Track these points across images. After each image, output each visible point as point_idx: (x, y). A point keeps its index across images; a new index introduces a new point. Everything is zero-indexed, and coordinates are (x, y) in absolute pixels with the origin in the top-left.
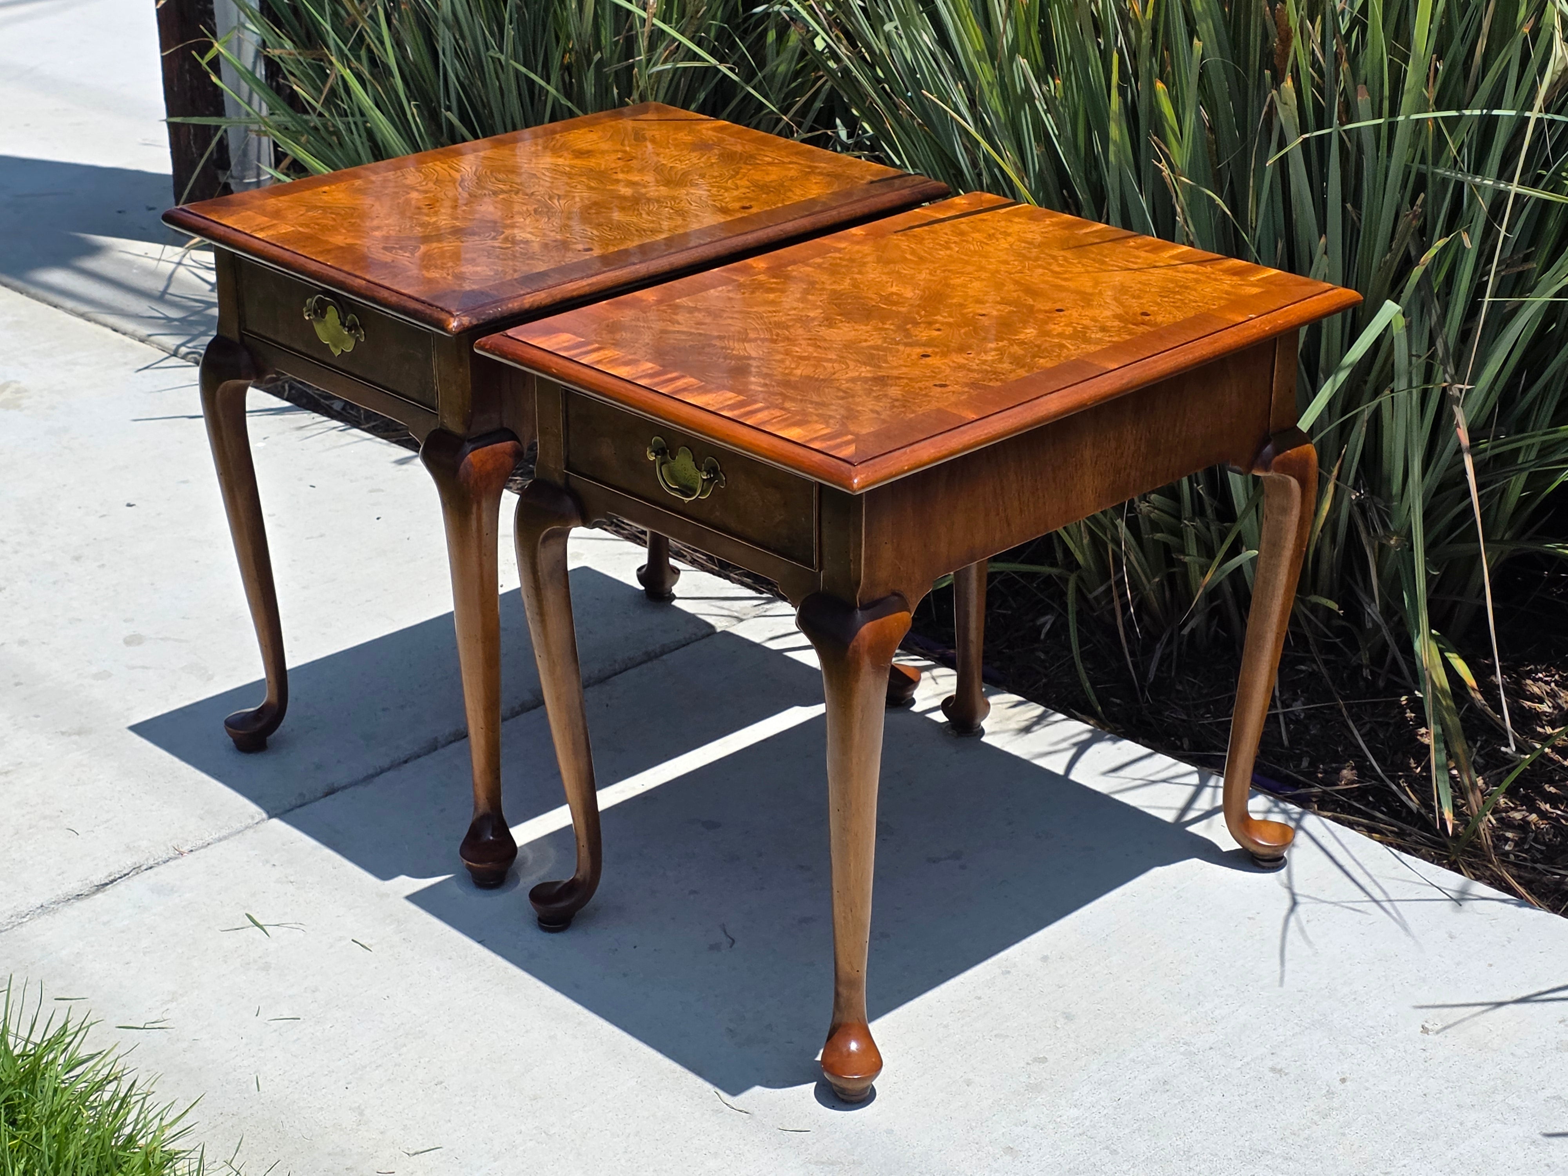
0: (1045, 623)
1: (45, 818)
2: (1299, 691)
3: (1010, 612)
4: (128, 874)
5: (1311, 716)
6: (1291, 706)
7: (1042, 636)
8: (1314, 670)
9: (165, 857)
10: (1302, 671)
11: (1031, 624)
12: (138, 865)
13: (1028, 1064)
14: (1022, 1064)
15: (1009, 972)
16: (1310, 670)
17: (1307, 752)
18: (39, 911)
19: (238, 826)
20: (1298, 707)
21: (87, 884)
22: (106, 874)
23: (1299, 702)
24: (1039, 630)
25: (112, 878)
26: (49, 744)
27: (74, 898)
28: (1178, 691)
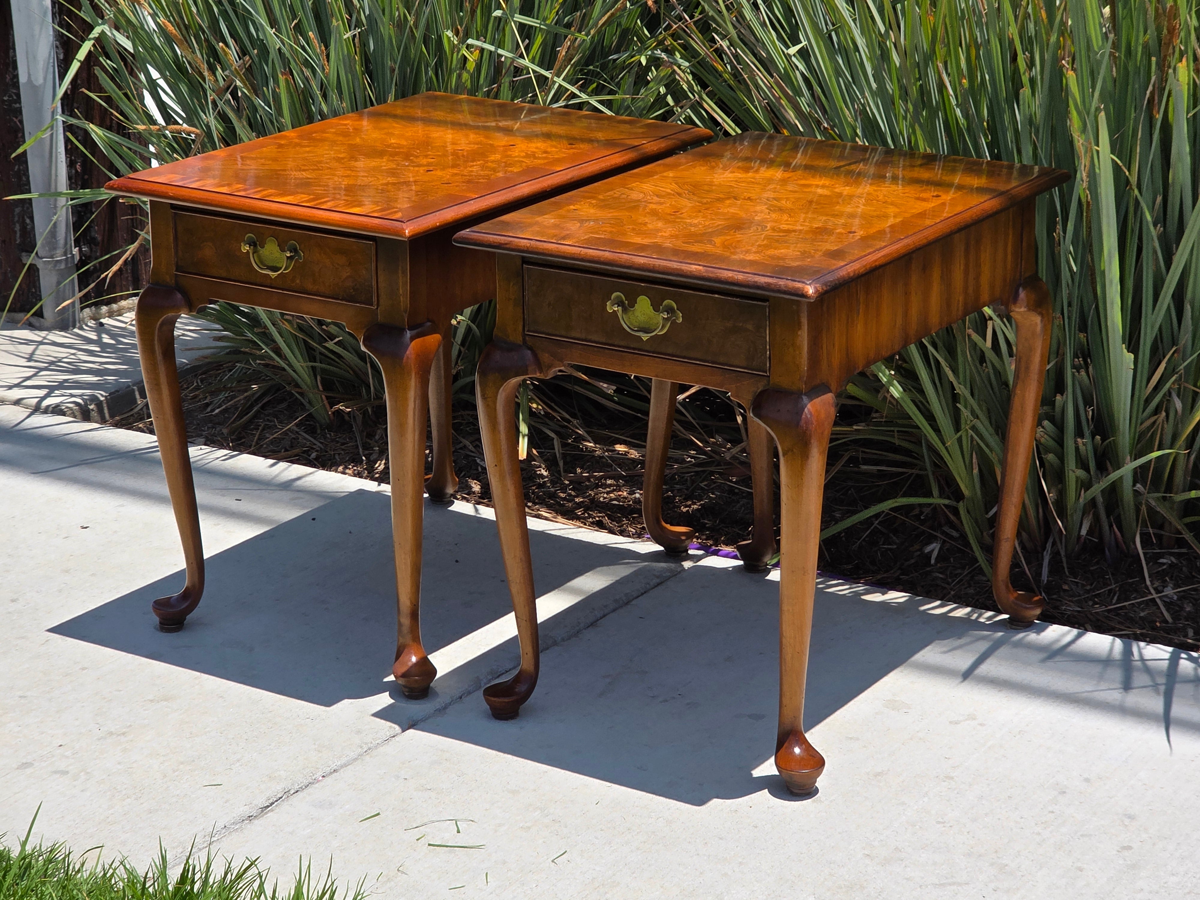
0: (933, 551)
1: (182, 763)
2: (1167, 578)
3: (895, 547)
4: (281, 798)
5: (1183, 597)
6: (1163, 591)
7: (933, 561)
8: (1172, 562)
9: (306, 782)
10: (1164, 564)
11: (919, 553)
12: (286, 790)
13: (1118, 851)
14: (1115, 852)
15: (1064, 792)
16: (1170, 562)
17: (1188, 624)
18: (224, 831)
19: (353, 755)
20: (1169, 591)
21: (253, 807)
22: (265, 798)
23: (1169, 588)
24: (929, 556)
25: (271, 801)
26: (145, 710)
27: (246, 820)
28: (1065, 590)
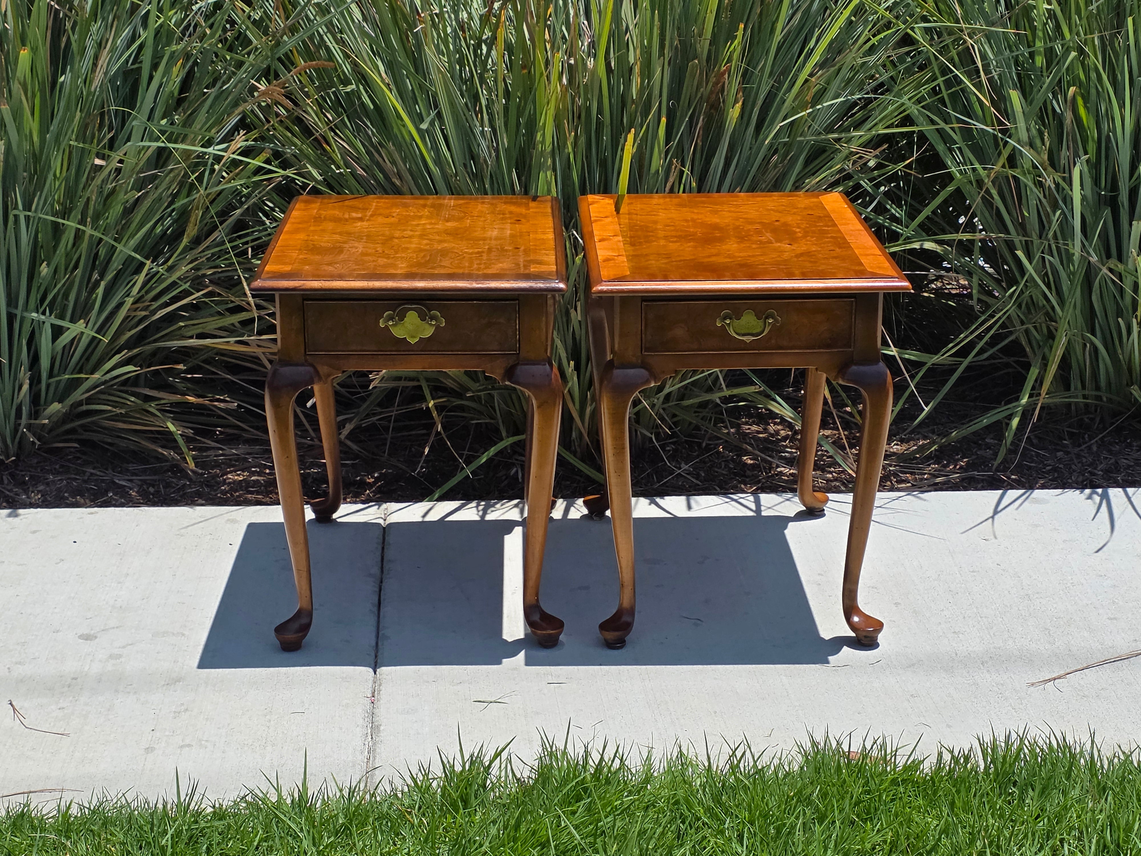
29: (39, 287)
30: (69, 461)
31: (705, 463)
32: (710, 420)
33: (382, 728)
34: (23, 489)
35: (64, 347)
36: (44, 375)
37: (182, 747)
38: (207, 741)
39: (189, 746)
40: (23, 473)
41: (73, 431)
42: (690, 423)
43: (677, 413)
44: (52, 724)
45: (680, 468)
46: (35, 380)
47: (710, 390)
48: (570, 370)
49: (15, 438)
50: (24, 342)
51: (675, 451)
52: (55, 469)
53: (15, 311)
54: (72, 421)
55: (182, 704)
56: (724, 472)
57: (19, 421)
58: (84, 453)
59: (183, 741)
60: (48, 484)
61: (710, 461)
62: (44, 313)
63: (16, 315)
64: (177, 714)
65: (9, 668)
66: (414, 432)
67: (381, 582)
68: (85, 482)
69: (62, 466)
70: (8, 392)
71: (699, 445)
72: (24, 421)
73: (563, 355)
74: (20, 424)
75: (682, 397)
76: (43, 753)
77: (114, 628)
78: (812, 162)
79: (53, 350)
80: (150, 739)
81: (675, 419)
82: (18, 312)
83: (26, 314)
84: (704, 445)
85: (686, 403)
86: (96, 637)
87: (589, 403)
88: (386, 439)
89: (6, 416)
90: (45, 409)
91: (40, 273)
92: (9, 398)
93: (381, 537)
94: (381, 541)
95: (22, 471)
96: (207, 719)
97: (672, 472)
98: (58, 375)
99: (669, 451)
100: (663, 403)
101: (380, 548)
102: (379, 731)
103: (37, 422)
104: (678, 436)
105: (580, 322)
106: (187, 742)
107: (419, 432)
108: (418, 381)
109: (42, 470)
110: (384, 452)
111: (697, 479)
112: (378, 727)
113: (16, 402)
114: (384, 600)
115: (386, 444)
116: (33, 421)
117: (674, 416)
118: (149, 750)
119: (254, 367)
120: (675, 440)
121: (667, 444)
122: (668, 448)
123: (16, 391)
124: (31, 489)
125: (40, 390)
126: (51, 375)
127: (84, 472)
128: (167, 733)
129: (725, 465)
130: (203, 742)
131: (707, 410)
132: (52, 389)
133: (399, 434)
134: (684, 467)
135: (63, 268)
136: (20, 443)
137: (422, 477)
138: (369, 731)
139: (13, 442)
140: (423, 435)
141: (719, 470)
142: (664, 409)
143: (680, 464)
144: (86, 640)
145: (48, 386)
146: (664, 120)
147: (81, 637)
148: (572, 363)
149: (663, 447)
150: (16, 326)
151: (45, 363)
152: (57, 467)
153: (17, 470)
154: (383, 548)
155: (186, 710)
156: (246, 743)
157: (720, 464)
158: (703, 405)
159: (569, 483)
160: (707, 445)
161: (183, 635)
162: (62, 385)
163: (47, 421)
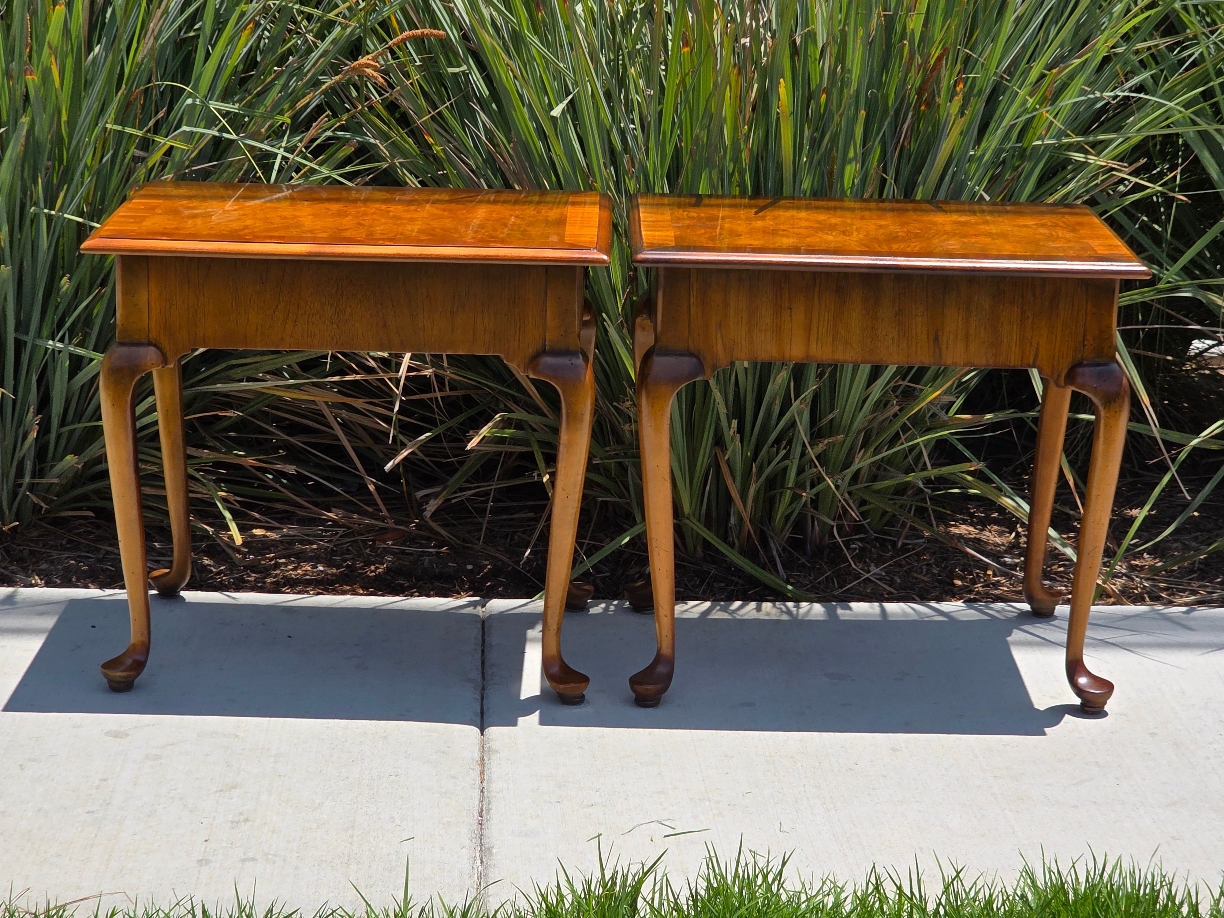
2: (866, 560)
5: (887, 572)
6: (870, 571)
23: (873, 567)
29: (57, 307)
30: (79, 535)
31: (901, 566)
32: (910, 509)
33: (494, 851)
34: (21, 567)
35: (82, 386)
36: (55, 422)
37: (244, 860)
38: (274, 855)
39: (253, 859)
40: (21, 548)
41: (85, 497)
42: (885, 513)
43: (867, 498)
44: (80, 829)
45: (868, 572)
46: (44, 428)
47: (909, 470)
48: (732, 431)
49: (12, 504)
50: (34, 378)
51: (862, 549)
52: (61, 544)
53: (24, 338)
54: (84, 484)
55: (241, 814)
56: (926, 579)
57: (19, 481)
58: (98, 527)
59: (244, 853)
60: (52, 562)
61: (908, 564)
62: (61, 340)
63: (26, 342)
64: (235, 824)
65: (21, 765)
66: (516, 516)
67: (483, 689)
68: (100, 561)
69: (70, 541)
70: (9, 441)
71: (894, 544)
72: (27, 479)
73: (723, 410)
74: (21, 485)
75: (874, 478)
76: (70, 860)
77: (149, 725)
78: (1049, 179)
79: (68, 389)
80: (203, 850)
81: (864, 509)
82: (29, 339)
83: (39, 342)
84: (900, 544)
85: (880, 485)
86: (127, 735)
87: (754, 478)
88: (481, 524)
89: (5, 475)
90: (52, 467)
91: (59, 289)
92: (11, 448)
93: (480, 637)
94: (480, 642)
95: (19, 545)
96: (273, 832)
97: (858, 576)
98: (72, 423)
99: (855, 549)
100: (850, 484)
101: (479, 649)
102: (491, 854)
103: (44, 481)
104: (866, 532)
105: (746, 369)
106: (250, 855)
107: (524, 515)
108: (529, 445)
109: (44, 546)
110: (479, 539)
111: (890, 586)
112: (489, 849)
113: (18, 455)
114: (488, 709)
115: (481, 530)
116: (37, 481)
117: (863, 503)
118: (202, 862)
119: (315, 425)
120: (862, 536)
121: (853, 541)
122: (853, 546)
123: (20, 440)
124: (31, 567)
125: (48, 442)
126: (63, 423)
127: (98, 550)
128: (224, 845)
129: (928, 570)
130: (270, 857)
131: (905, 497)
132: (63, 441)
133: (498, 518)
134: (874, 570)
135: (87, 285)
136: (18, 509)
137: (528, 572)
138: (478, 854)
139: (10, 510)
140: (532, 519)
141: (919, 576)
142: (850, 493)
143: (869, 566)
144: (116, 737)
145: (59, 436)
146: (863, 113)
147: (108, 734)
148: (735, 423)
149: (847, 544)
150: (25, 358)
151: (57, 407)
152: (64, 542)
153: (13, 543)
154: (483, 651)
155: (247, 820)
156: (324, 859)
157: (921, 568)
158: (901, 490)
159: (723, 585)
160: (904, 544)
161: (237, 736)
162: (77, 434)
163: (55, 481)
